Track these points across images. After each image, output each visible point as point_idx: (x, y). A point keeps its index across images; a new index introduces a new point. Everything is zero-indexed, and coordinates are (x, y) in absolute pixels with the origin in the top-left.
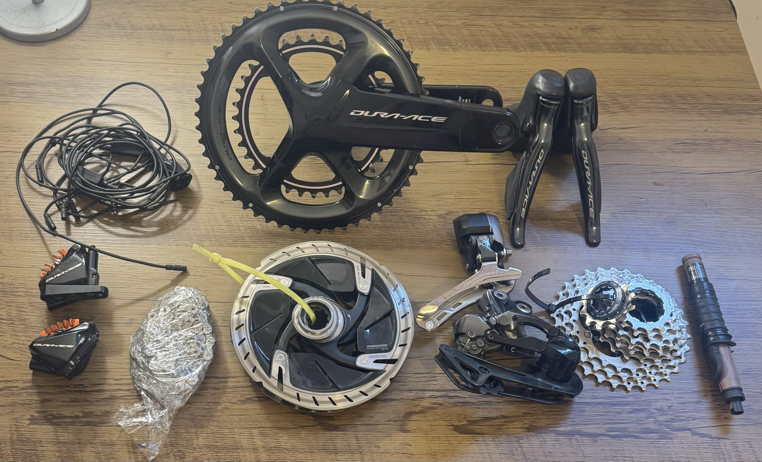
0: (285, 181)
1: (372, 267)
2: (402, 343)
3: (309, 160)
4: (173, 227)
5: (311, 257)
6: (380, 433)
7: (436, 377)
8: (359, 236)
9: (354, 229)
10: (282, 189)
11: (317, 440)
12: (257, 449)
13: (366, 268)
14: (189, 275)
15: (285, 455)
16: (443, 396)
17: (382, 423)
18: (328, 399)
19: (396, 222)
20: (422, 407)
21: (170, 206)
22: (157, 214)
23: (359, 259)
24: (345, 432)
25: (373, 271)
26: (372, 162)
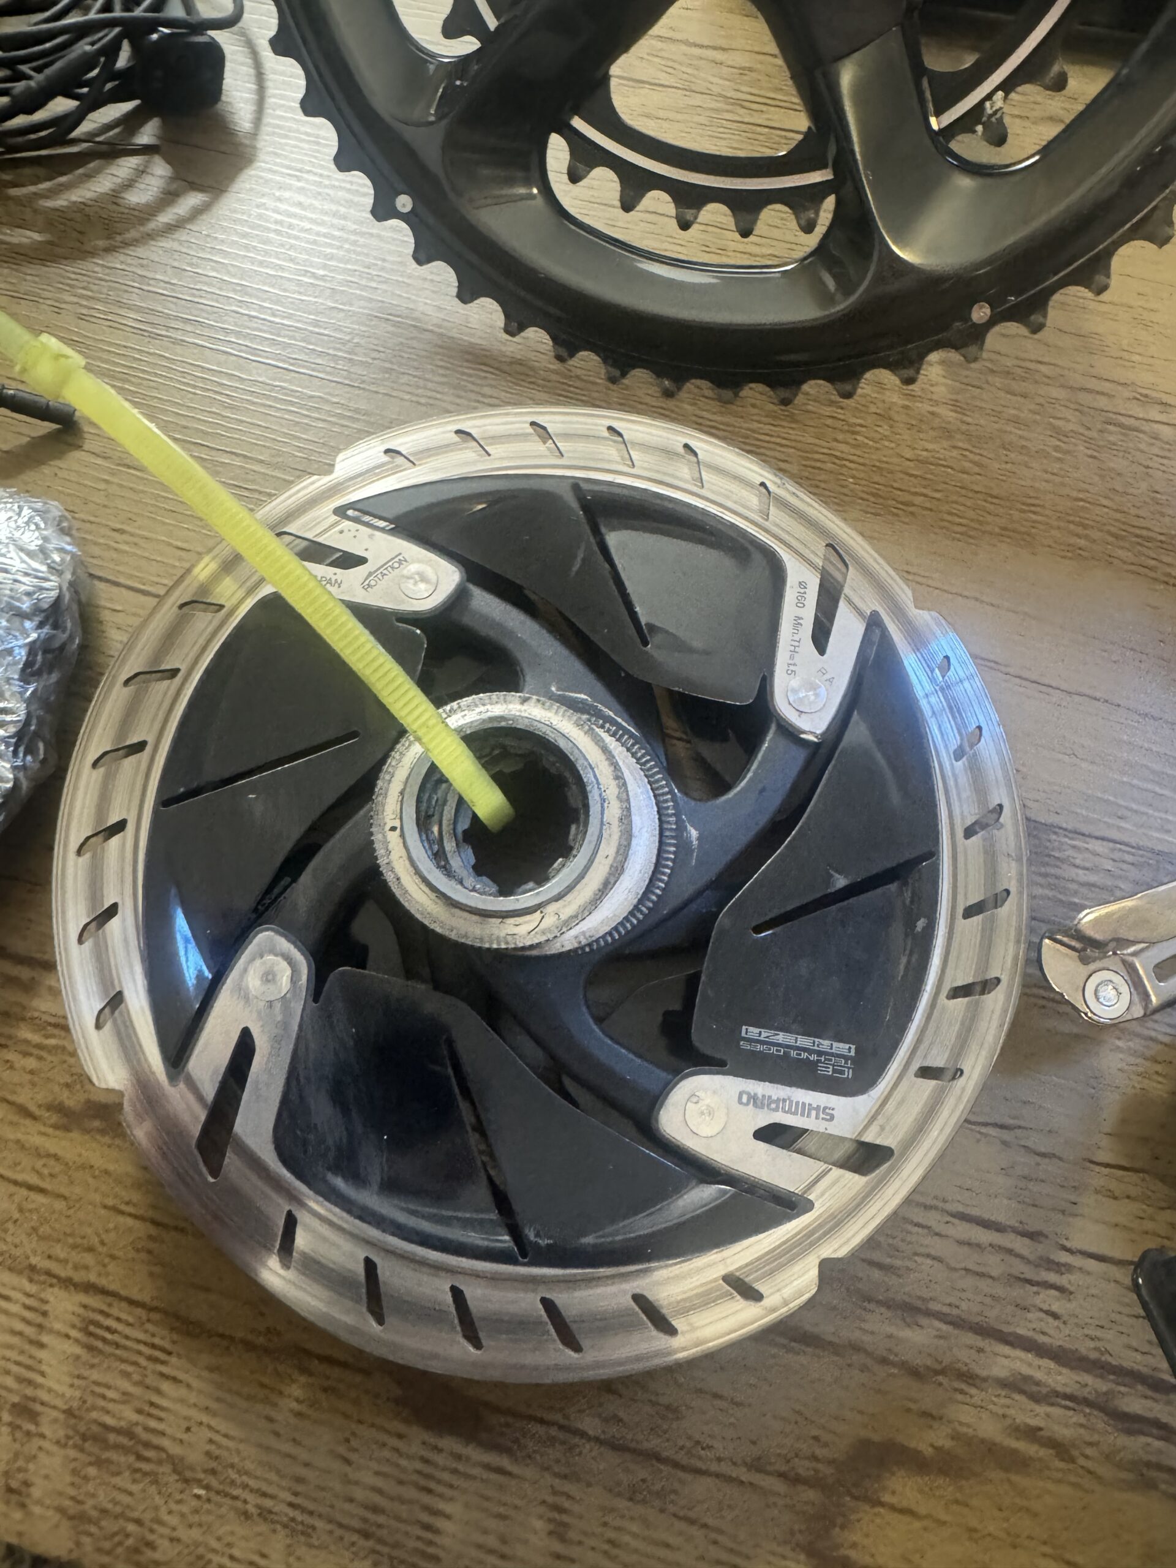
0: (578, 123)
1: (871, 604)
2: (938, 1060)
3: (714, 105)
4: (101, 243)
5: (584, 486)
6: (694, 1531)
7: (1069, 1268)
8: (843, 447)
9: (827, 411)
10: (550, 153)
11: (348, 1462)
12: (33, 1416)
13: (842, 605)
14: (79, 447)
15: (158, 1500)
16: (1086, 1402)
17: (714, 1467)
18: (449, 1298)
19: (1016, 421)
20: (956, 1437)
21: (126, 166)
22: (61, 185)
23: (820, 547)
24: (505, 1462)
25: (873, 623)
26: (1007, 86)
